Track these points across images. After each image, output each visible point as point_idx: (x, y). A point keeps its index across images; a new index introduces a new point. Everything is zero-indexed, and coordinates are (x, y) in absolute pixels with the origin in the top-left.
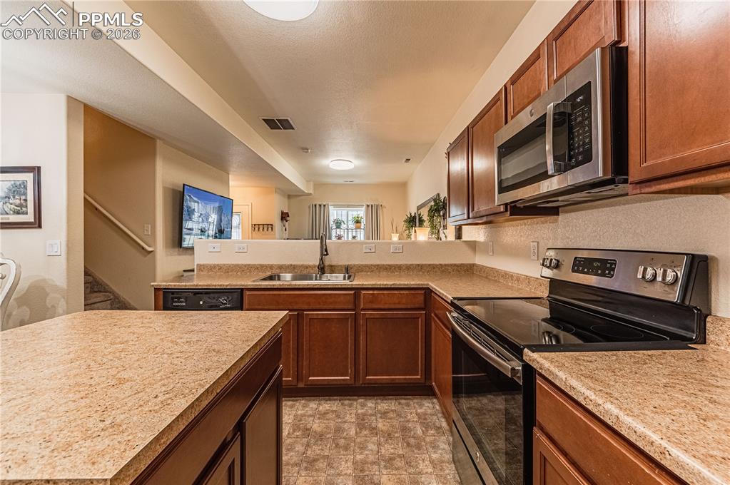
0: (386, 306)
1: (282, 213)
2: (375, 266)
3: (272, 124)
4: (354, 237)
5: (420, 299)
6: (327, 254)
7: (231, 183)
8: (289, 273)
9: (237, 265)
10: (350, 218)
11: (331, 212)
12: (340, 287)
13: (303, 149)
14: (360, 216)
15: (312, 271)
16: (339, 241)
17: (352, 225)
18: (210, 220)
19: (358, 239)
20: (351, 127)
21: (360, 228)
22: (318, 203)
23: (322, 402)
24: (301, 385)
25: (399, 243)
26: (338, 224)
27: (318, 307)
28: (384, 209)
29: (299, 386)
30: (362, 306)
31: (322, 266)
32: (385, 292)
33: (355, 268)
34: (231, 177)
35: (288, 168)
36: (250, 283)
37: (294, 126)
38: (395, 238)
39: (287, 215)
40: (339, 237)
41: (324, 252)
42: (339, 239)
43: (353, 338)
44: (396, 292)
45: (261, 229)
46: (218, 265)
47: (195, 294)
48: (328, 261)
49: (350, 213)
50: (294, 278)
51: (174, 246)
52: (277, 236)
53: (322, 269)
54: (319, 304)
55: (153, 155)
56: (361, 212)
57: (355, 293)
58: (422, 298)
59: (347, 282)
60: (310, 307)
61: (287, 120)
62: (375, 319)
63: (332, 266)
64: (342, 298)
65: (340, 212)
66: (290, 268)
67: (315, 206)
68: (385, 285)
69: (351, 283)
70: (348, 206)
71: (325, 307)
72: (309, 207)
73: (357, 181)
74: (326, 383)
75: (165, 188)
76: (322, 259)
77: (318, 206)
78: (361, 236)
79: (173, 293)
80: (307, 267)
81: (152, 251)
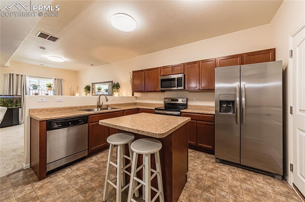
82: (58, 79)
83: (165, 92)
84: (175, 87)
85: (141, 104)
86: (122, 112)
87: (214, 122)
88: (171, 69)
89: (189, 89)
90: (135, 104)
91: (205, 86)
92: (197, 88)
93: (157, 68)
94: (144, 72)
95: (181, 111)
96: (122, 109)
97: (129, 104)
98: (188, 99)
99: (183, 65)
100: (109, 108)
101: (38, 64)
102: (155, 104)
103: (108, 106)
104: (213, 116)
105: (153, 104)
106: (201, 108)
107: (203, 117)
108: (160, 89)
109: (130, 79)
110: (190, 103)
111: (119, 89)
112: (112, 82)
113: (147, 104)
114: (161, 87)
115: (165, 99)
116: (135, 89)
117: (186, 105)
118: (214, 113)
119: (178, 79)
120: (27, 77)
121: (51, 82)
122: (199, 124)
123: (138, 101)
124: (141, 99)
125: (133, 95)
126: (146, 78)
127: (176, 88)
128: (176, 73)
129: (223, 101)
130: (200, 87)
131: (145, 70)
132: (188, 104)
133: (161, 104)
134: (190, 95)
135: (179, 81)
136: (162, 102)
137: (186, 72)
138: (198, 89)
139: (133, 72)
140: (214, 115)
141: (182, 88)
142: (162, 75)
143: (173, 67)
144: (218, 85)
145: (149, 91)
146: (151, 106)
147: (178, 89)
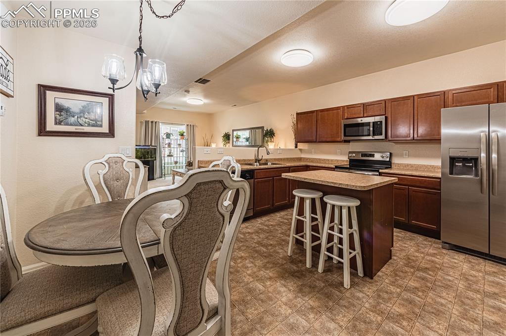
83: (351, 143)
84: (369, 135)
85: (309, 160)
86: (288, 168)
87: (440, 190)
88: (362, 109)
89: (396, 139)
90: (300, 159)
91: (425, 134)
92: (410, 137)
93: (338, 108)
94: (315, 114)
95: (380, 171)
96: (287, 165)
97: (291, 159)
98: (393, 154)
99: (383, 102)
100: (269, 163)
101: (171, 107)
102: (332, 160)
103: (267, 160)
104: (439, 180)
105: (328, 160)
106: (417, 168)
107: (421, 181)
108: (343, 138)
109: (292, 124)
110: (395, 160)
111: (273, 137)
112: (262, 128)
113: (319, 160)
114: (345, 135)
115: (350, 153)
116: (300, 138)
117: (389, 163)
118: (440, 175)
119: (375, 124)
120: (160, 124)
121: (183, 128)
122: (413, 191)
123: (303, 156)
124: (309, 152)
125: (296, 147)
126: (319, 122)
127: (370, 138)
128: (370, 114)
129: (458, 158)
130: (415, 136)
131: (317, 111)
132: (393, 162)
133: (343, 161)
134: (395, 148)
135: (376, 126)
136: (346, 158)
137: (390, 114)
138: (412, 139)
139: (298, 114)
140: (440, 178)
141: (382, 137)
142: (346, 118)
143: (365, 106)
144: (446, 131)
145: (323, 141)
146: (325, 163)
147: (373, 138)
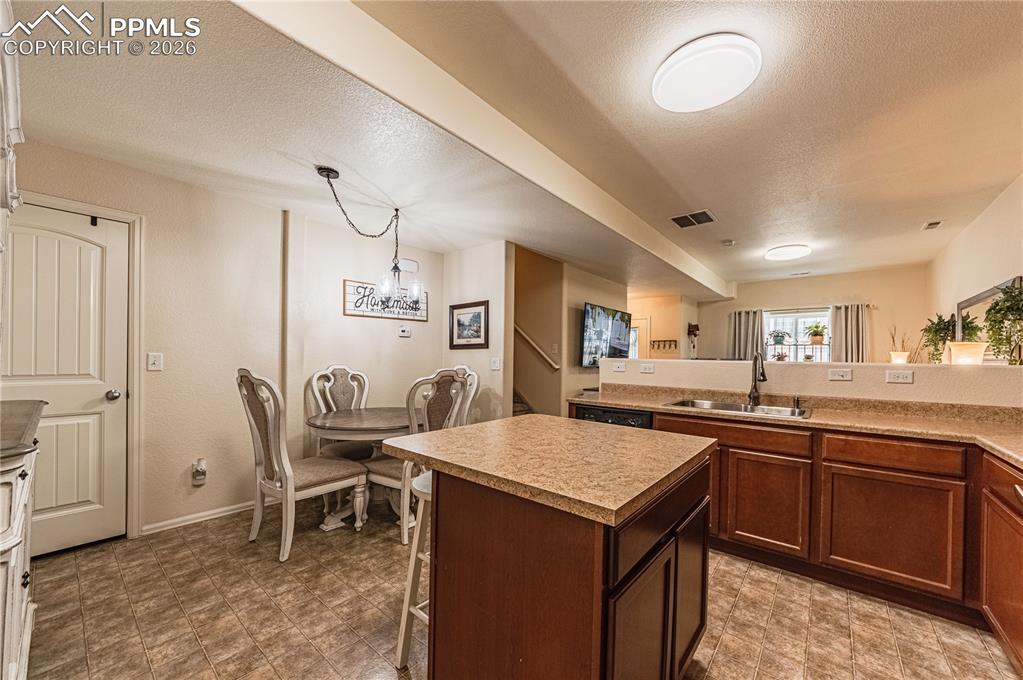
0: (872, 462)
1: (690, 326)
2: (851, 401)
3: (683, 222)
4: (808, 358)
5: (954, 462)
6: (765, 380)
7: (629, 295)
8: (706, 399)
9: (642, 387)
10: (801, 328)
11: (765, 320)
12: (786, 423)
13: (724, 242)
14: (821, 325)
15: (739, 401)
16: (780, 362)
17: (804, 339)
18: (604, 337)
19: (817, 359)
20: (808, 198)
21: (821, 343)
22: (744, 310)
23: (755, 567)
24: (724, 537)
25: (909, 368)
26: (779, 339)
27: (750, 445)
28: (874, 311)
29: (720, 537)
30: (824, 455)
31: (756, 394)
32: (871, 440)
33: (812, 402)
34: (628, 288)
35: (701, 270)
36: (660, 407)
37: (712, 216)
38: (899, 359)
39: (697, 327)
40: (781, 358)
41: (760, 376)
42: (779, 359)
43: (808, 495)
44: (895, 443)
45: (662, 346)
46: (622, 385)
47: (605, 412)
48: (764, 389)
49: (801, 321)
50: (715, 407)
51: (575, 365)
52: (682, 353)
53: (755, 399)
54: (752, 442)
55: (559, 278)
56: (824, 320)
57: (812, 435)
58: (958, 460)
59: (800, 419)
60: (738, 444)
61: (704, 213)
62: (848, 477)
63: (771, 396)
64: (789, 440)
65: (780, 320)
66: (710, 395)
67: (740, 314)
68: (871, 429)
69: (805, 420)
70: (798, 311)
71: (760, 447)
72: (730, 316)
73: (814, 272)
74: (762, 544)
75: (570, 309)
76: (755, 387)
77: (743, 314)
78: (822, 355)
79: (584, 409)
80: (732, 395)
81: (557, 369)
82: (847, 308)
